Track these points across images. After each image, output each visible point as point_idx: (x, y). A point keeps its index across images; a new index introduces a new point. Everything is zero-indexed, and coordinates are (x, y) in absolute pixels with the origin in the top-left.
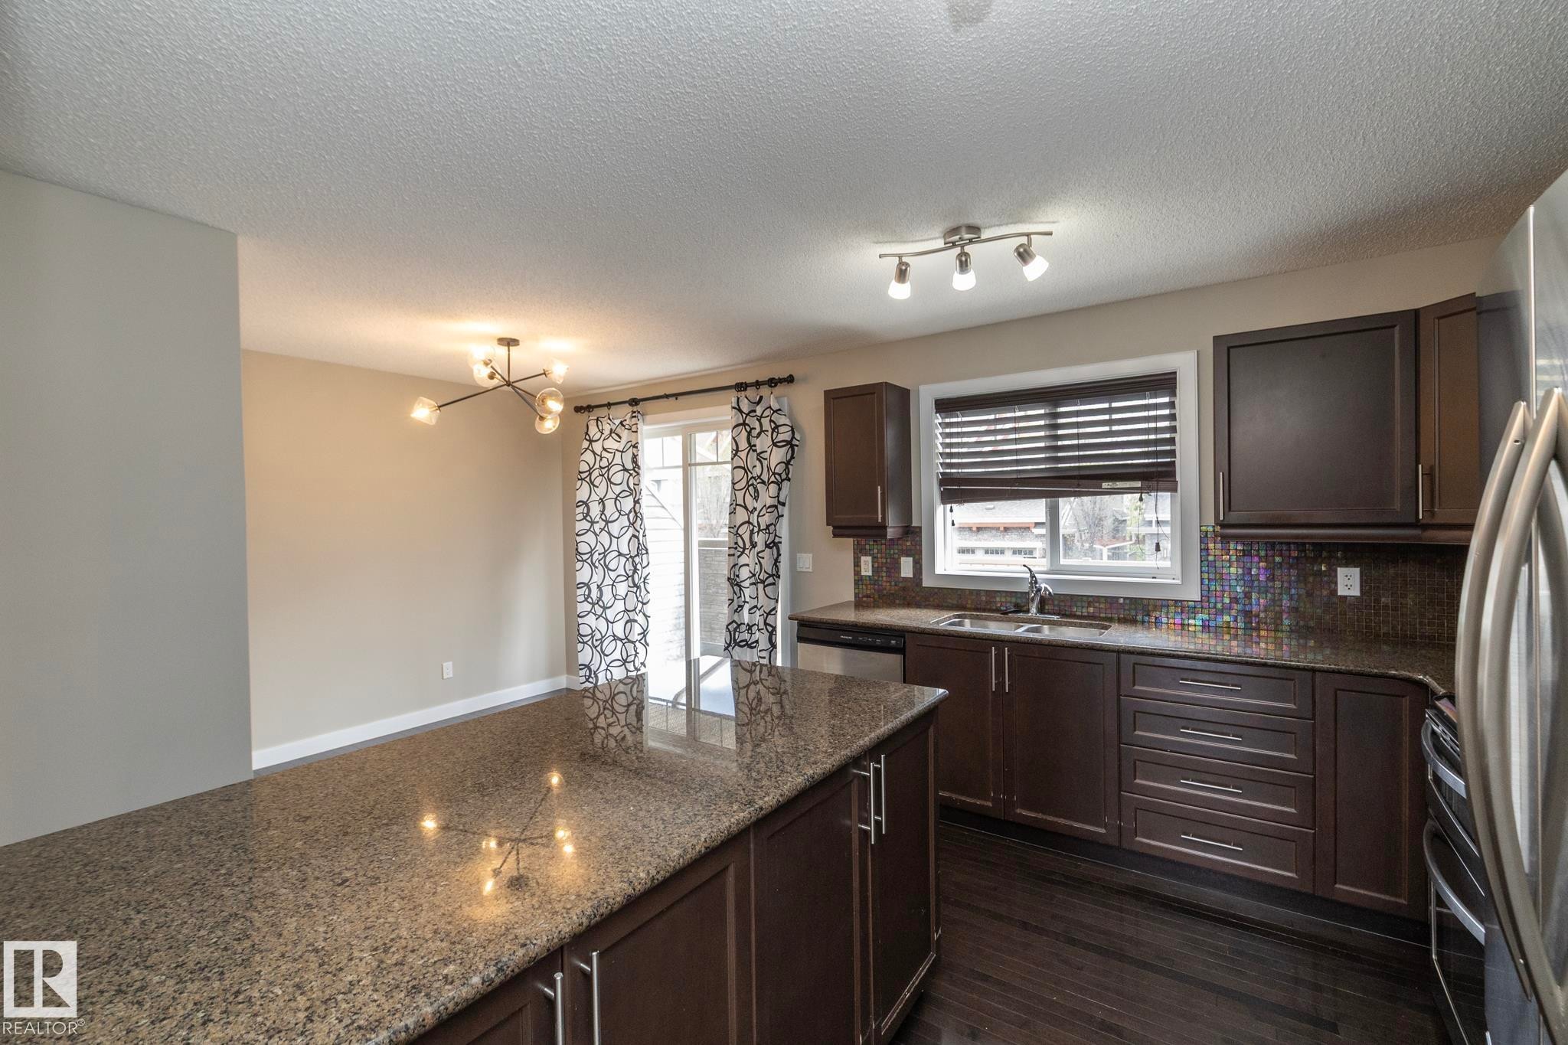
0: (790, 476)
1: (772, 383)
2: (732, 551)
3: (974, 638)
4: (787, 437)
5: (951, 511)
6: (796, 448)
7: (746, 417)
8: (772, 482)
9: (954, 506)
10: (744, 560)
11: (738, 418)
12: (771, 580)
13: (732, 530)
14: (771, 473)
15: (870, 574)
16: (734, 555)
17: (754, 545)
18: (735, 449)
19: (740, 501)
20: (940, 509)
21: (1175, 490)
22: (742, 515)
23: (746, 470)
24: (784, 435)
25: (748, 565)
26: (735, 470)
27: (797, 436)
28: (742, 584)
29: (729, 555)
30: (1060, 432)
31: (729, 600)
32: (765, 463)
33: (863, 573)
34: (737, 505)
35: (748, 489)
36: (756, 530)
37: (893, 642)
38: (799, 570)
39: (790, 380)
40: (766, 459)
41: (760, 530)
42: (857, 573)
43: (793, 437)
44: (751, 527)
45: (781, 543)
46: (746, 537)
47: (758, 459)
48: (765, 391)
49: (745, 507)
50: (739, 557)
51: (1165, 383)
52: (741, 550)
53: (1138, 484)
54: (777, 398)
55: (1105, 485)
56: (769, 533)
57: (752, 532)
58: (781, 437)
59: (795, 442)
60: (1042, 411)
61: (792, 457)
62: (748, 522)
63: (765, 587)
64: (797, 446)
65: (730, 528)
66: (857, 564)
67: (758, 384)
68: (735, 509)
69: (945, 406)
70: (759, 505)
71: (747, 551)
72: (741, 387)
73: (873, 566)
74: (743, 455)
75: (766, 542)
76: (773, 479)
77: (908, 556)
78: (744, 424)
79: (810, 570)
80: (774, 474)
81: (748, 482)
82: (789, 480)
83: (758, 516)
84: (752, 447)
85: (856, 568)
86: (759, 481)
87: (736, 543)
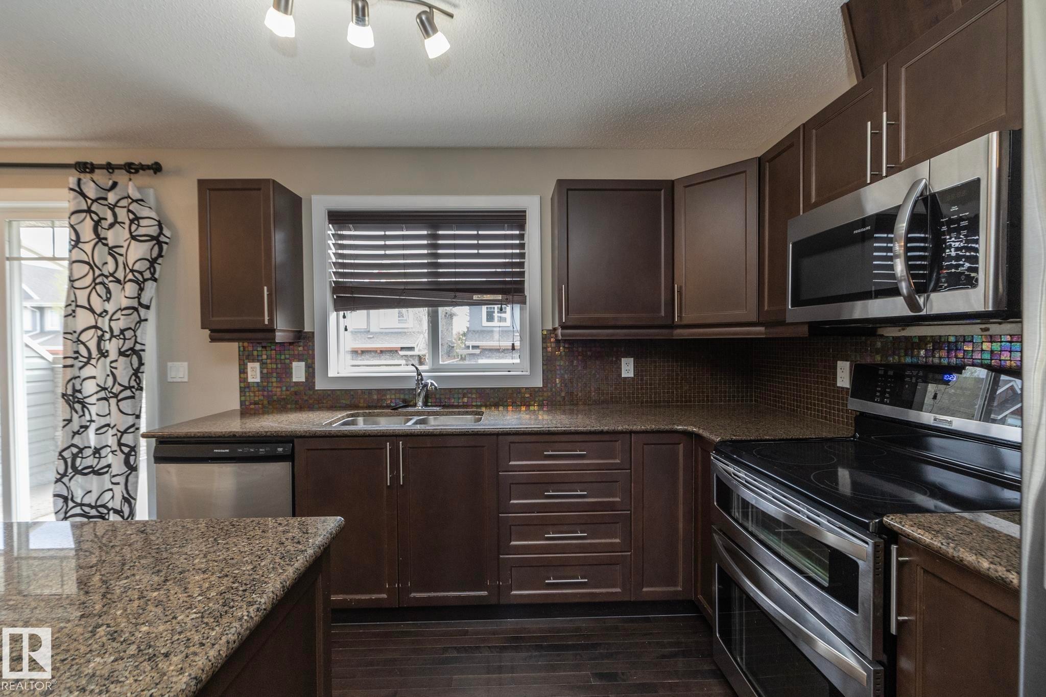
0: (156, 276)
1: (131, 168)
2: (69, 362)
3: (369, 436)
4: (154, 231)
5: (344, 317)
6: (165, 246)
7: (92, 204)
8: (130, 280)
9: (348, 313)
10: (88, 371)
11: (79, 203)
12: (128, 393)
13: (69, 336)
14: (128, 270)
15: (258, 380)
16: (72, 366)
17: (103, 354)
18: (74, 238)
19: (83, 301)
20: (333, 316)
21: (525, 303)
22: (84, 319)
23: (92, 266)
24: (148, 228)
25: (94, 377)
26: (75, 265)
27: (166, 232)
28: (86, 400)
29: (65, 367)
30: (440, 251)
31: (64, 420)
32: (121, 260)
33: (250, 380)
34: (77, 306)
35: (94, 288)
36: (107, 336)
37: (280, 449)
38: (169, 380)
39: (156, 168)
40: (121, 255)
41: (112, 336)
42: (243, 379)
43: (161, 233)
44: (100, 333)
45: (143, 350)
46: (93, 345)
47: (110, 254)
48: (121, 177)
49: (91, 310)
50: (81, 368)
51: (517, 219)
52: (85, 360)
53: (499, 297)
54: (139, 189)
55: (475, 297)
56: (125, 339)
57: (100, 339)
58: (142, 231)
59: (162, 239)
60: (425, 232)
61: (160, 255)
62: (96, 327)
63: (119, 401)
64: (166, 243)
65: (65, 333)
66: (243, 371)
67: (110, 168)
68: (74, 311)
69: (338, 218)
70: (110, 307)
71: (93, 362)
72: (85, 168)
73: (261, 372)
74: (88, 248)
75: (120, 349)
76: (130, 276)
77: (300, 360)
78: (89, 211)
79: (186, 380)
80: (132, 271)
81: (94, 280)
82: (155, 280)
83: (111, 320)
84: (101, 240)
85: (242, 376)
86: (111, 279)
87: (77, 352)
